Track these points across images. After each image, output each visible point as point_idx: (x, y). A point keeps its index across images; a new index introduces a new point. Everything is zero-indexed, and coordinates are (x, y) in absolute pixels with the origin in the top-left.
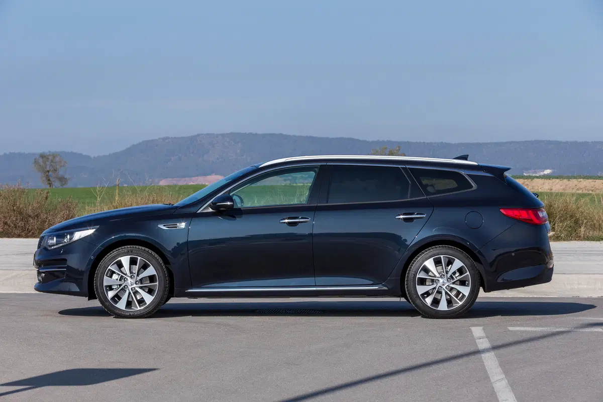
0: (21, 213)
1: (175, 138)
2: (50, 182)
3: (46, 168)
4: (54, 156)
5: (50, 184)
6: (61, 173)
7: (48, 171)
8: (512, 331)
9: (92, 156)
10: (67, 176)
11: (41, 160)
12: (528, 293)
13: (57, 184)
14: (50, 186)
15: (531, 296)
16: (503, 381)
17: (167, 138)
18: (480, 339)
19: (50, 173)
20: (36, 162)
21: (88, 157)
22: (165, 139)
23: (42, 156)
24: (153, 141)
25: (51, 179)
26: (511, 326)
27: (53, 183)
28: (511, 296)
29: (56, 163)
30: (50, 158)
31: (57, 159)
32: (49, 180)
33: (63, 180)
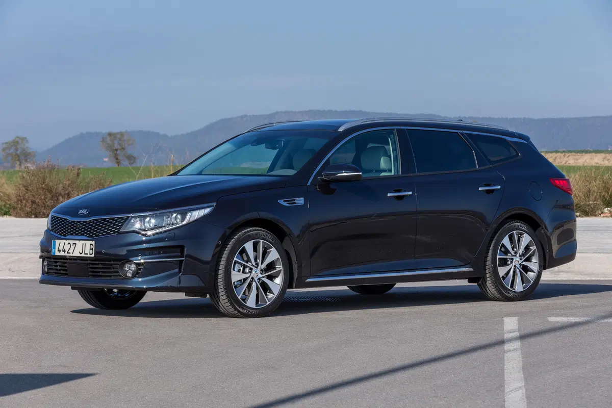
0: (50, 191)
1: (253, 116)
2: (118, 161)
3: (114, 146)
4: (122, 134)
5: (118, 163)
6: (129, 151)
7: (117, 150)
8: (550, 322)
9: (169, 135)
10: (135, 155)
11: (108, 140)
12: (586, 275)
13: (125, 163)
14: (118, 165)
15: (588, 279)
16: (521, 391)
17: (246, 116)
18: (511, 333)
19: (118, 152)
20: (103, 140)
21: (165, 136)
22: (242, 117)
23: (110, 134)
24: (231, 119)
25: (119, 158)
26: (553, 316)
27: (121, 162)
28: (566, 279)
29: (125, 140)
30: (118, 136)
31: (125, 138)
32: (117, 159)
33: (131, 159)
